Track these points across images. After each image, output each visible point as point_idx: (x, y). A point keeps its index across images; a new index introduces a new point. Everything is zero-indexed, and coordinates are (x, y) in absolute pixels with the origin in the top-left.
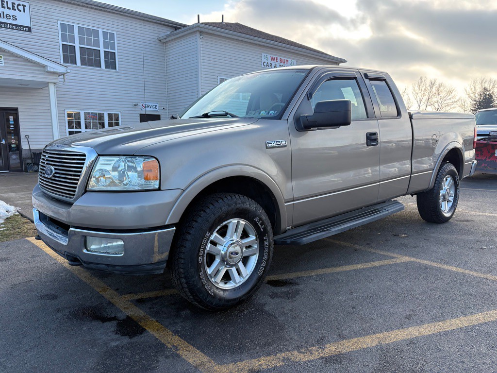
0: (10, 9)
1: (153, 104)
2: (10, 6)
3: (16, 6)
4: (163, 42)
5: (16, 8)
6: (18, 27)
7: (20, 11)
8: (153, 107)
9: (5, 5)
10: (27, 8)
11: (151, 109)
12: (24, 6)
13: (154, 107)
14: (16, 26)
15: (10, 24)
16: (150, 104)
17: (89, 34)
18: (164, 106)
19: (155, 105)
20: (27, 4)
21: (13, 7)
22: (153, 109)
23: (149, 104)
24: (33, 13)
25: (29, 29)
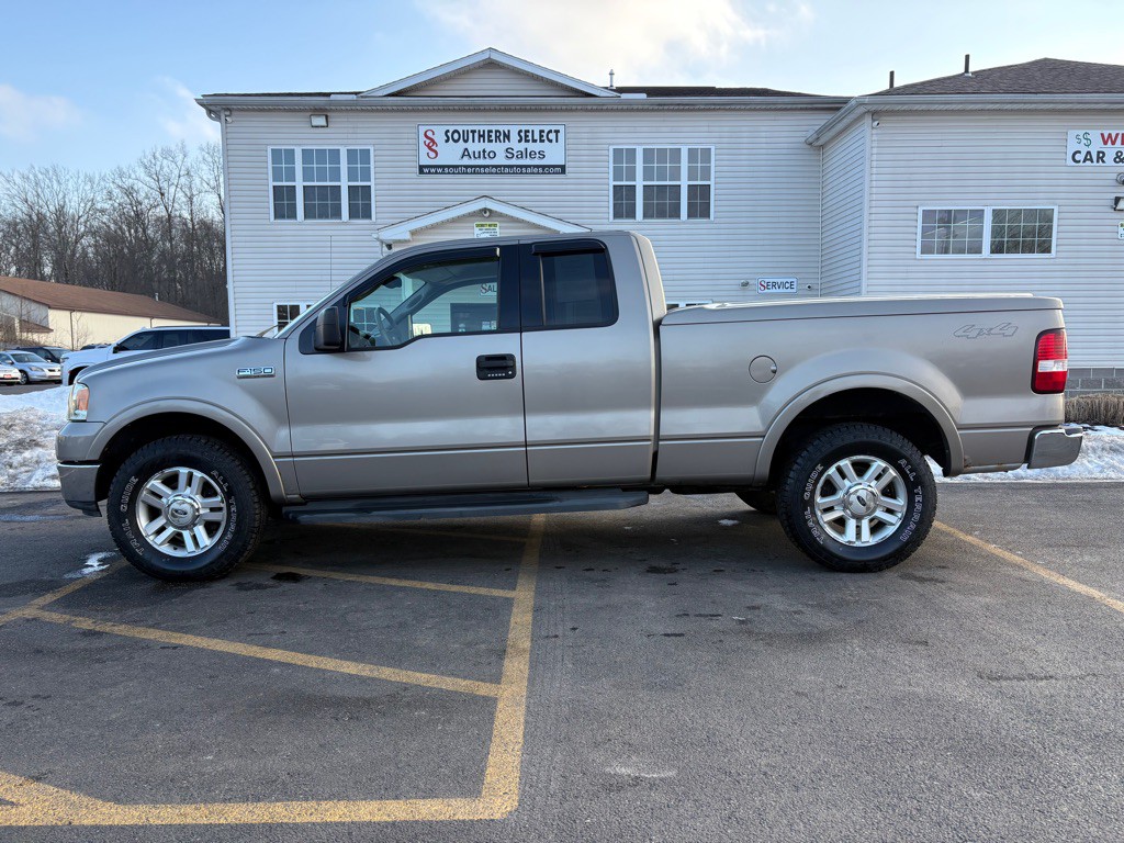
0: (535, 141)
1: (785, 281)
2: (537, 137)
3: (545, 135)
4: (818, 146)
5: (545, 138)
6: (546, 169)
7: (550, 141)
8: (784, 286)
9: (530, 138)
10: (561, 135)
11: (781, 290)
12: (557, 132)
13: (787, 285)
14: (543, 167)
15: (535, 166)
16: (779, 281)
17: (662, 159)
18: (810, 282)
19: (789, 280)
20: (561, 128)
21: (541, 136)
22: (785, 290)
23: (775, 280)
24: (571, 141)
25: (563, 169)
